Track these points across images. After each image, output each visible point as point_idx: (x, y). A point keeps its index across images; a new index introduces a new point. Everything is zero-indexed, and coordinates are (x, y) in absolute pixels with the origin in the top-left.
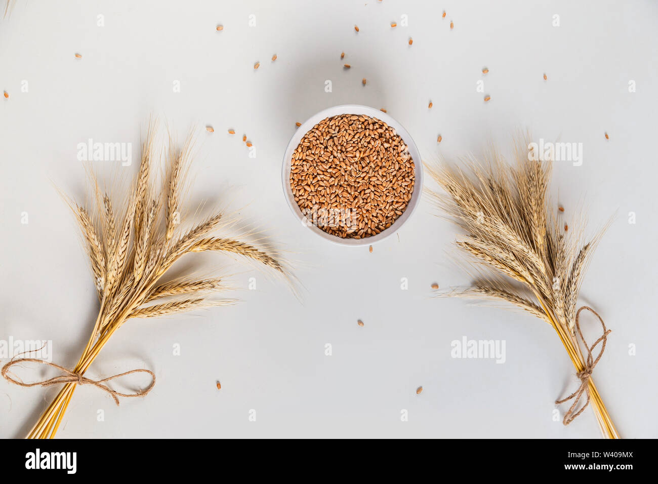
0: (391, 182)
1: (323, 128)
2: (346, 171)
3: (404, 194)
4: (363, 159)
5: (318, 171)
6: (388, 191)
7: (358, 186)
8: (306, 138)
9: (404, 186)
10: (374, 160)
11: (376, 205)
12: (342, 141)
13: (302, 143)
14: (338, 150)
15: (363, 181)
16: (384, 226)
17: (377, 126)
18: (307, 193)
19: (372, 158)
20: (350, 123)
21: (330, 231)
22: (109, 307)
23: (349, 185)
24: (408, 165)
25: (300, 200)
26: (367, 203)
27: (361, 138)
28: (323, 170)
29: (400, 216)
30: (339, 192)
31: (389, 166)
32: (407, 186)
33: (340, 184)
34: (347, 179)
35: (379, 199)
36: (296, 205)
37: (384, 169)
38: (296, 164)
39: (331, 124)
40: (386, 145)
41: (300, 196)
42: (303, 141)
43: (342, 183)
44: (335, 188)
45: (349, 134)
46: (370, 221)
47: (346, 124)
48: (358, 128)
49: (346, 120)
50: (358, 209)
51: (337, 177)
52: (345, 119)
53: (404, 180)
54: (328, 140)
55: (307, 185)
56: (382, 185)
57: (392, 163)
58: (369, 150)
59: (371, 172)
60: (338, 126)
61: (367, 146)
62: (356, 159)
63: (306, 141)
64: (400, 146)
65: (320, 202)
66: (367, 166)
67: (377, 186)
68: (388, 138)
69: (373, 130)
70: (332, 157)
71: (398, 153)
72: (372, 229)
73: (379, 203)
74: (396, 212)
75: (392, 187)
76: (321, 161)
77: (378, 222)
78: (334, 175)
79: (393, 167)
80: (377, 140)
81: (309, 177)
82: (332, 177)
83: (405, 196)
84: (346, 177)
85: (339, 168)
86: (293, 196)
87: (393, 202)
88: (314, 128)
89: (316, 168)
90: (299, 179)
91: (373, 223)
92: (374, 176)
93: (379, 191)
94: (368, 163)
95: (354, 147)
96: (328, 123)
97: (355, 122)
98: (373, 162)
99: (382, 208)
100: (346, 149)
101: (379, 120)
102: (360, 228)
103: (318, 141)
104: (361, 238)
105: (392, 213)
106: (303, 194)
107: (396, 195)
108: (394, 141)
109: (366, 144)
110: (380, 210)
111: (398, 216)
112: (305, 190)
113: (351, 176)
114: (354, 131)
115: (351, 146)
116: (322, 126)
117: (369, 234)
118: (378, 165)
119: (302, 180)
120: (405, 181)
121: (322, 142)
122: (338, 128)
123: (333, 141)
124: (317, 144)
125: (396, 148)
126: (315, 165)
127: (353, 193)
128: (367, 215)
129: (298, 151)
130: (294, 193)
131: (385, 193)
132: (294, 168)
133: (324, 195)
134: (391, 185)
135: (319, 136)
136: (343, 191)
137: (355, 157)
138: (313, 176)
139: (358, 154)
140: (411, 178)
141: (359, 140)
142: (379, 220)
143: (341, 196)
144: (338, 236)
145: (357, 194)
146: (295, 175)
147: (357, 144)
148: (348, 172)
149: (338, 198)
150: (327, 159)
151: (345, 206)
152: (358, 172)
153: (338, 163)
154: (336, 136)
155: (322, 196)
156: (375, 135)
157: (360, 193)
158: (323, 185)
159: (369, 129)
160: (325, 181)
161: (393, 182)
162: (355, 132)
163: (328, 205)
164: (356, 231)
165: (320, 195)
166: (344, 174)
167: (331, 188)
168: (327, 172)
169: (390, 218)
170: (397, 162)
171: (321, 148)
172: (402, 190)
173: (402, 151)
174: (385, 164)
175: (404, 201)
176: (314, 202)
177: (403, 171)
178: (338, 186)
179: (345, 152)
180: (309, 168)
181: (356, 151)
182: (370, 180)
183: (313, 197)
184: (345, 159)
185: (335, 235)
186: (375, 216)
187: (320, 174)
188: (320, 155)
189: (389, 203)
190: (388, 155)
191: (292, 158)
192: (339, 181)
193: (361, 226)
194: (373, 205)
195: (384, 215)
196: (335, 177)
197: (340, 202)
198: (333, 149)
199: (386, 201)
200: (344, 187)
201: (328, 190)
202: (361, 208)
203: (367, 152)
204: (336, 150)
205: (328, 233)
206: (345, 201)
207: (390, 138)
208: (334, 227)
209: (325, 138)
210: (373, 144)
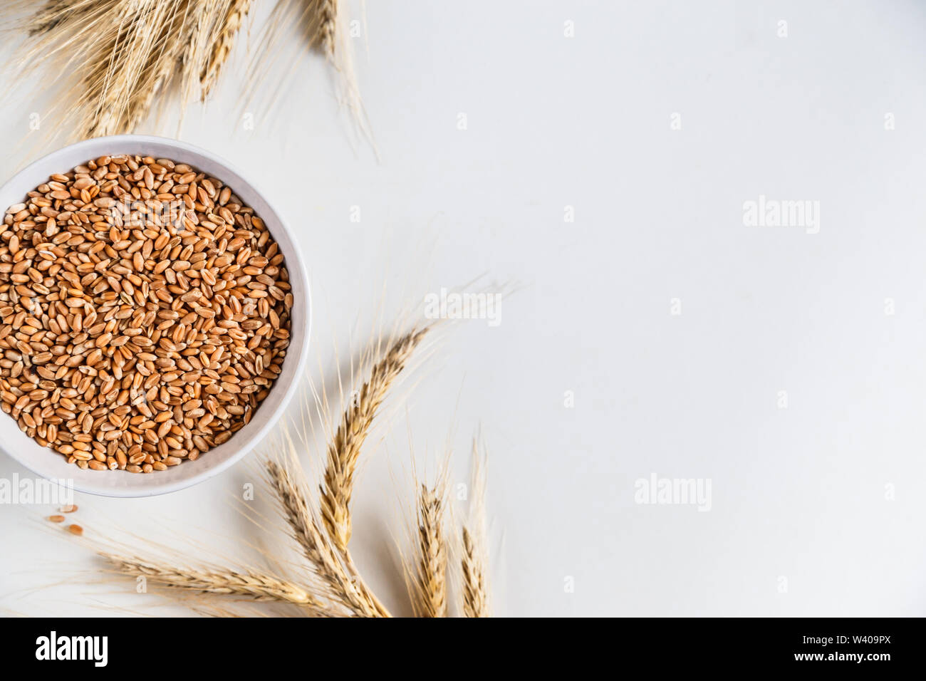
1: (9, 391)
2: (121, 333)
3: (176, 183)
4: (88, 289)
5: (121, 402)
7: (156, 301)
8: (37, 435)
9: (157, 184)
10: (92, 260)
11: (205, 255)
12: (41, 342)
13: (49, 445)
15: (144, 288)
16: (258, 234)
18: (177, 430)
19: (83, 266)
21: (275, 369)
23: (155, 325)
24: (103, 172)
25: (195, 447)
26: (201, 279)
27: (33, 294)
28: (117, 390)
29: (233, 193)
30: (173, 350)
31: (105, 221)
32: (156, 176)
33: (153, 348)
34: (140, 331)
35: (190, 248)
36: (209, 455)
37: (114, 236)
38: (103, 457)
40: (52, 229)
41: (184, 447)
42: (42, 442)
43: (149, 343)
44: (163, 361)
45: (25, 324)
46: (247, 270)
48: (9, 301)
50: (216, 302)
51: (134, 355)
53: (141, 184)
54: (41, 379)
55: (156, 429)
56: (154, 241)
57: (97, 213)
58: (65, 274)
59: (119, 269)
61: (55, 278)
62: (89, 307)
63: (43, 433)
64: (53, 194)
65: (201, 398)
66: (105, 279)
67: (157, 254)
68: (32, 225)
69: (13, 264)
70: (83, 369)
71: (72, 198)
72: (268, 266)
73: (200, 248)
74: (222, 203)
76: (96, 396)
77: (249, 250)
78: (130, 365)
79: (108, 212)
80: (37, 254)
81: (137, 426)
82: (135, 369)
83: (182, 181)
84: (134, 332)
85: (111, 352)
86: (186, 464)
87: (197, 212)
88: (10, 415)
89: (111, 408)
90: (143, 450)
91: (251, 262)
92: (132, 260)
93: (169, 247)
94: (99, 274)
95: (58, 311)
98: (96, 264)
99: (213, 238)
100: (63, 333)
102: (266, 294)
103: (45, 403)
104: (289, 291)
105: (226, 213)
106: (181, 439)
108: (40, 208)
109: (50, 282)
110: (218, 243)
111: (233, 198)
112: (171, 434)
113: (132, 319)
114: (15, 313)
115: (56, 318)
117: (280, 271)
118: (104, 250)
119: (144, 442)
120: (143, 180)
121: (45, 393)
122: (10, 354)
123: (43, 365)
124: (52, 405)
125: (58, 205)
126: (105, 411)
127: (176, 315)
128: (231, 277)
129: (71, 455)
130: (178, 461)
132: (114, 464)
133: (183, 388)
135: (31, 401)
136: (171, 339)
137: (82, 308)
138: (134, 414)
139: (76, 303)
140: (134, 166)
141: (39, 299)
142: (245, 246)
143: (185, 345)
144: (285, 350)
145: (177, 305)
146: (132, 460)
147: (49, 303)
148: (123, 328)
149: (189, 352)
150: (88, 380)
151: (208, 333)
152: (120, 303)
153: (99, 352)
154: (31, 358)
155: (185, 392)
156: (25, 259)
157: (175, 296)
158: (155, 389)
159: (10, 274)
160: (147, 386)
162: (18, 308)
163: (206, 376)
164: (273, 304)
165: (181, 397)
166: (128, 338)
167: (163, 370)
168: (123, 378)
169: (240, 218)
170: (96, 202)
171: (61, 397)
172: (166, 188)
173: (68, 189)
174: (101, 233)
175: (194, 184)
176: (201, 412)
177: (119, 185)
178: (159, 351)
179: (72, 335)
180: (112, 425)
181: (69, 308)
182: (141, 270)
183: (187, 415)
184: (89, 335)
185: (283, 358)
186: (233, 257)
187: (129, 396)
188: (80, 398)
189: (200, 221)
190: (76, 225)
191: (89, 467)
192: (145, 350)
193: (259, 292)
194: (205, 262)
195: (231, 235)
196: (135, 360)
197: (198, 348)
198: (64, 365)
199: (194, 228)
200: (161, 337)
201: (168, 378)
202: (215, 293)
203: (69, 279)
204: (67, 357)
205: (279, 375)
206: (196, 334)
207: (33, 221)
208: (262, 360)
209: (35, 387)
210: (50, 264)
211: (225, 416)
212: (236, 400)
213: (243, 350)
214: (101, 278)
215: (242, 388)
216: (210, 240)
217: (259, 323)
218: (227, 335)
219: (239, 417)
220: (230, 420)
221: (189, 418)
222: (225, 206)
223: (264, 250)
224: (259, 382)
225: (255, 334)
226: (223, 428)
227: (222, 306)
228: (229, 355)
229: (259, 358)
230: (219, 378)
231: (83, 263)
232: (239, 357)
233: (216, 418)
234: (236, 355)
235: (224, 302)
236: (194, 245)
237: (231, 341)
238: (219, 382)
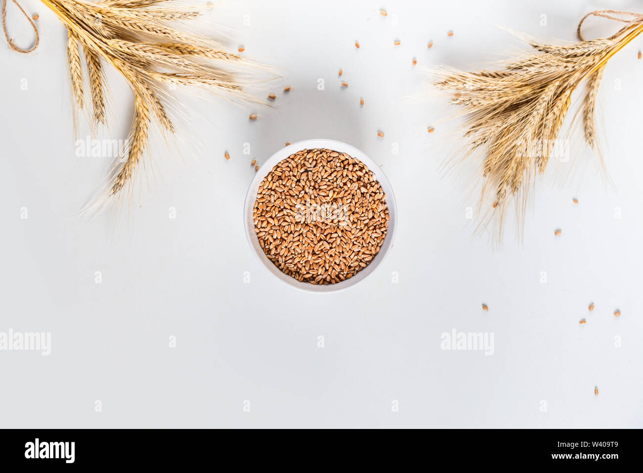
0: (361, 230)
1: (299, 159)
3: (372, 245)
4: (335, 200)
5: (286, 205)
6: (356, 239)
7: (326, 228)
8: (279, 167)
9: (373, 238)
10: (347, 204)
11: (341, 252)
12: (317, 177)
13: (273, 171)
14: (311, 186)
15: (332, 224)
16: (345, 276)
17: (357, 168)
18: (269, 226)
19: (345, 200)
20: (329, 159)
21: (287, 271)
23: (315, 226)
24: (383, 215)
25: (260, 232)
26: (331, 248)
27: (338, 177)
29: (363, 268)
30: (304, 231)
31: (363, 213)
32: (377, 238)
33: (306, 223)
35: (345, 246)
36: (256, 236)
37: (356, 216)
38: (264, 193)
39: (308, 157)
40: (363, 190)
41: (261, 227)
42: (275, 169)
44: (300, 226)
46: (331, 268)
47: (325, 159)
48: (337, 167)
49: (325, 156)
50: (320, 253)
52: (324, 154)
53: (375, 231)
54: (302, 173)
55: (271, 217)
56: (350, 231)
57: (367, 209)
58: (343, 192)
60: (316, 160)
61: (343, 187)
63: (279, 169)
64: (378, 193)
65: (281, 238)
67: (345, 231)
68: (366, 182)
69: (352, 171)
70: (303, 192)
71: (374, 201)
72: (331, 277)
73: (344, 250)
74: (361, 263)
75: (361, 236)
76: (290, 195)
77: (339, 270)
79: (366, 215)
80: (354, 182)
81: (274, 209)
86: (254, 226)
87: (359, 251)
88: (289, 157)
89: (284, 200)
90: (263, 210)
91: (334, 271)
93: (346, 238)
95: (329, 186)
96: (305, 155)
97: (335, 159)
99: (347, 256)
100: (319, 186)
101: (360, 162)
102: (319, 274)
103: (291, 173)
104: (318, 284)
105: (356, 264)
106: (265, 227)
107: (365, 245)
108: (373, 187)
109: (342, 185)
110: (344, 258)
111: (361, 268)
112: (268, 223)
114: (331, 168)
115: (326, 185)
116: (299, 157)
117: (327, 282)
118: (351, 210)
119: (267, 211)
120: (376, 232)
121: (295, 174)
122: (314, 163)
123: (307, 176)
124: (290, 176)
125: (373, 194)
126: (284, 197)
127: (318, 235)
129: (267, 180)
130: (256, 223)
131: (353, 241)
132: (259, 196)
134: (359, 234)
135: (293, 167)
136: (308, 231)
137: (328, 196)
138: (280, 209)
139: (331, 194)
140: (383, 230)
141: (335, 179)
142: (341, 269)
143: (305, 236)
144: (294, 277)
145: (322, 236)
146: (260, 204)
147: (333, 183)
149: (301, 237)
150: (298, 193)
153: (308, 200)
154: (311, 171)
155: (285, 232)
156: (353, 177)
157: (326, 236)
158: (289, 221)
159: (348, 169)
160: (291, 217)
161: (364, 231)
162: (333, 170)
163: (289, 242)
164: (314, 276)
165: (283, 230)
167: (296, 225)
168: (295, 207)
169: (353, 269)
170: (371, 210)
171: (293, 180)
172: (372, 241)
173: (379, 200)
174: (358, 210)
175: (371, 253)
176: (275, 237)
177: (376, 221)
178: (304, 225)
179: (318, 190)
180: (277, 199)
181: (329, 190)
183: (275, 231)
184: (316, 197)
185: (291, 276)
186: (338, 263)
187: (287, 209)
188: (291, 188)
189: (355, 252)
190: (363, 200)
191: (261, 186)
193: (321, 271)
194: (338, 251)
195: (347, 264)
197: (302, 241)
198: (306, 184)
199: (353, 249)
200: (310, 227)
201: (292, 226)
202: (324, 252)
203: (341, 193)
204: (309, 186)
205: (284, 272)
206: (308, 242)
207: (368, 183)
208: (292, 267)
209: (299, 170)
210: (349, 186)
211: (271, 247)
212: (277, 253)
213: (297, 260)
215: (282, 256)
217: (307, 269)
219: (269, 252)
220: (269, 248)
221: (273, 232)
222: (359, 264)
224: (283, 264)
225: (303, 266)
226: (266, 245)
227: (318, 254)
228: (297, 254)
230: (288, 247)
231: (347, 200)
233: (271, 243)
234: (296, 256)
235: (320, 255)
236: (345, 248)
237: (302, 256)
238: (286, 247)
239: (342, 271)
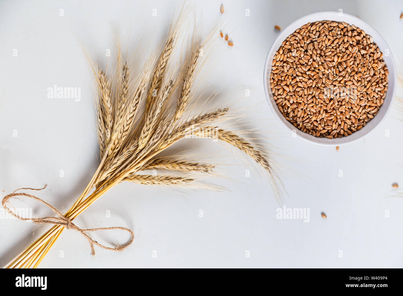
0: (365, 87)
1: (304, 32)
2: (323, 75)
3: (377, 99)
4: (340, 63)
5: (298, 73)
6: (362, 95)
8: (287, 41)
9: (377, 92)
10: (351, 66)
11: (350, 108)
12: (322, 45)
13: (283, 45)
14: (317, 54)
15: (340, 84)
16: (356, 128)
17: (355, 33)
18: (285, 93)
19: (349, 62)
20: (330, 29)
21: (305, 130)
22: (109, 165)
24: (382, 72)
25: (278, 99)
26: (341, 106)
27: (340, 44)
28: (302, 72)
29: (371, 119)
30: (316, 93)
31: (365, 72)
32: (380, 91)
33: (317, 86)
34: (324, 82)
35: (353, 102)
36: (275, 103)
37: (360, 75)
38: (277, 65)
39: (312, 29)
40: (363, 52)
41: (278, 95)
42: (284, 43)
43: (319, 85)
44: (312, 90)
45: (329, 40)
46: (343, 123)
47: (327, 29)
48: (337, 35)
49: (326, 26)
50: (332, 111)
51: (315, 79)
52: (325, 25)
53: (378, 86)
54: (308, 44)
55: (286, 85)
56: (357, 89)
57: (368, 68)
58: (346, 56)
59: (347, 76)
60: (319, 31)
61: (345, 52)
62: (334, 64)
63: (288, 43)
64: (376, 53)
65: (297, 102)
66: (343, 70)
68: (365, 45)
69: (351, 37)
70: (311, 60)
71: (374, 60)
72: (344, 130)
73: (353, 106)
74: (368, 115)
75: (366, 92)
76: (300, 64)
77: (350, 124)
78: (311, 77)
79: (368, 73)
80: (354, 46)
81: (288, 78)
82: (310, 79)
83: (378, 101)
84: (324, 80)
85: (317, 71)
86: (272, 95)
87: (365, 106)
88: (295, 32)
89: (296, 69)
90: (279, 79)
91: (346, 124)
92: (350, 80)
94: (345, 68)
95: (333, 52)
96: (309, 28)
97: (335, 28)
98: (349, 67)
99: (356, 111)
100: (325, 53)
101: (358, 28)
102: (333, 129)
103: (299, 45)
104: (334, 138)
105: (365, 116)
106: (282, 94)
107: (370, 99)
108: (371, 48)
109: (344, 50)
110: (354, 112)
111: (369, 119)
112: (284, 90)
113: (329, 79)
114: (333, 36)
115: (330, 51)
116: (304, 30)
117: (341, 135)
118: (354, 71)
119: (282, 80)
121: (303, 45)
122: (318, 33)
123: (313, 45)
124: (298, 48)
125: (372, 55)
126: (295, 67)
128: (341, 117)
129: (279, 53)
130: (273, 92)
131: (359, 97)
132: (274, 68)
133: (301, 96)
134: (365, 90)
135: (300, 40)
136: (320, 93)
137: (333, 61)
138: (293, 77)
139: (336, 59)
140: (384, 84)
141: (338, 45)
142: (352, 122)
143: (317, 98)
144: (312, 134)
146: (276, 75)
147: (336, 49)
148: (325, 76)
149: (314, 99)
150: (307, 62)
151: (321, 107)
152: (335, 75)
153: (317, 66)
154: (316, 41)
155: (300, 97)
156: (353, 41)
158: (302, 86)
159: (348, 35)
160: (303, 83)
161: (368, 87)
162: (335, 38)
163: (305, 105)
164: (329, 131)
165: (298, 95)
166: (322, 77)
167: (308, 89)
168: (306, 74)
169: (362, 121)
170: (372, 69)
171: (301, 51)
172: (375, 95)
173: (377, 59)
174: (361, 70)
175: (376, 105)
176: (291, 102)
177: (378, 78)
178: (316, 89)
179: (324, 57)
180: (289, 69)
181: (334, 56)
182: (346, 84)
183: (291, 97)
184: (324, 63)
185: (309, 133)
186: (348, 118)
187: (299, 76)
188: (300, 58)
189: (362, 106)
190: (364, 61)
191: (274, 59)
192: (317, 83)
193: (335, 126)
194: (347, 108)
195: (356, 117)
196: (313, 79)
197: (316, 103)
198: (313, 53)
199: (360, 104)
200: (321, 89)
201: (306, 91)
202: (336, 110)
203: (345, 57)
204: (316, 54)
205: (303, 131)
206: (321, 102)
207: (367, 45)
208: (309, 126)
209: (305, 42)
210: (350, 50)
211: (289, 110)
212: (294, 115)
213: (314, 118)
214: (344, 69)
215: (299, 118)
216: (356, 110)
217: (323, 126)
218: (320, 114)
219: (288, 115)
220: (287, 112)
221: (290, 97)
222: (367, 116)
223: (350, 129)
224: (301, 124)
225: (319, 124)
226: (284, 109)
227: (330, 112)
228: (312, 114)
229: (310, 125)
230: (304, 109)
231: (350, 62)
232: (311, 117)
233: (288, 107)
234: (312, 116)
235: (332, 113)
236: (354, 104)
237: (317, 115)
238: (302, 109)
239: (353, 124)
